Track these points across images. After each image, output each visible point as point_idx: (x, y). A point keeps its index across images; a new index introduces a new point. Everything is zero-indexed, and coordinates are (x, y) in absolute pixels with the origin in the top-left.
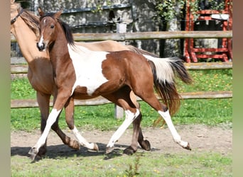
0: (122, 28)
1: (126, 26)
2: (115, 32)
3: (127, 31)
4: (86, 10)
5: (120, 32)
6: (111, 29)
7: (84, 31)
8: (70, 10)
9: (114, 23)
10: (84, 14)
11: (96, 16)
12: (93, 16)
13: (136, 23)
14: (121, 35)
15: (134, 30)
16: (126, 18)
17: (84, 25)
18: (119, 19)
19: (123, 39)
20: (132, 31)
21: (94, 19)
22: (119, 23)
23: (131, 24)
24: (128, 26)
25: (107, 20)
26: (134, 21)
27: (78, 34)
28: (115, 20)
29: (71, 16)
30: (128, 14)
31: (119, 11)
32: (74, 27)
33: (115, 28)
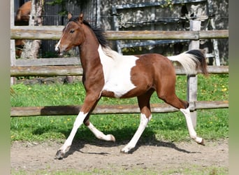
0: (196, 25)
1: (200, 23)
2: (189, 30)
3: (202, 29)
4: (156, 4)
5: (194, 30)
6: (183, 27)
7: (152, 28)
8: (138, 4)
9: (187, 19)
10: (153, 9)
11: (167, 11)
12: (164, 12)
13: (212, 20)
14: (194, 33)
15: (210, 28)
16: (201, 14)
17: (153, 22)
18: (192, 15)
19: (197, 38)
20: (207, 29)
21: (164, 14)
22: (193, 19)
23: (207, 21)
24: (203, 23)
25: (179, 16)
26: (210, 17)
27: (146, 31)
28: (188, 16)
29: (139, 11)
30: (204, 9)
31: (193, 6)
32: (142, 24)
33: (188, 25)
